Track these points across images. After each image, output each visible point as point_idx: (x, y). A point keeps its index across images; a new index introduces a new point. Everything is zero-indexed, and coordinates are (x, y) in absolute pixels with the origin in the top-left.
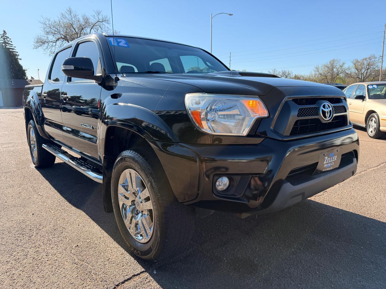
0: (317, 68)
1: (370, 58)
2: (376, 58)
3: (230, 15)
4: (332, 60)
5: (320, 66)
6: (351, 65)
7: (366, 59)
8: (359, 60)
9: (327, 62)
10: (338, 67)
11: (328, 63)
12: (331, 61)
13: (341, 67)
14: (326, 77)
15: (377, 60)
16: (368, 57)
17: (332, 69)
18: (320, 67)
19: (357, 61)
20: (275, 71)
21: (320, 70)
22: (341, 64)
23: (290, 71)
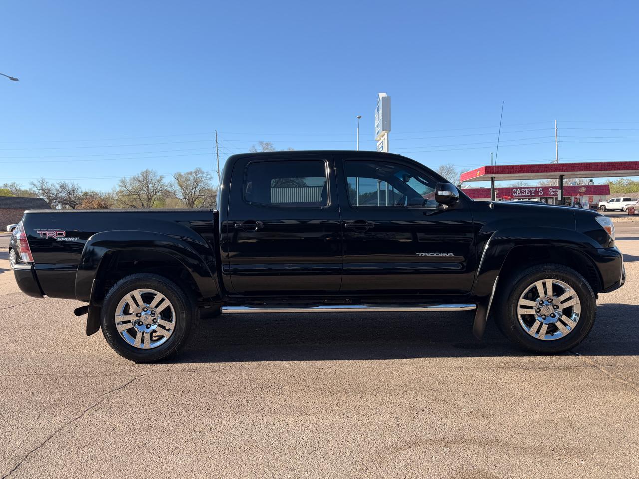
0: (124, 182)
1: (195, 172)
2: (203, 173)
3: (12, 79)
4: (144, 170)
5: (127, 179)
6: (173, 180)
7: (191, 173)
8: (182, 174)
9: (138, 174)
10: (154, 181)
11: (140, 175)
12: (143, 173)
13: (159, 181)
14: (139, 195)
15: (205, 175)
16: (193, 171)
17: (146, 184)
18: (128, 181)
19: (180, 175)
20: (45, 183)
21: (128, 185)
22: (158, 178)
23: (76, 185)
